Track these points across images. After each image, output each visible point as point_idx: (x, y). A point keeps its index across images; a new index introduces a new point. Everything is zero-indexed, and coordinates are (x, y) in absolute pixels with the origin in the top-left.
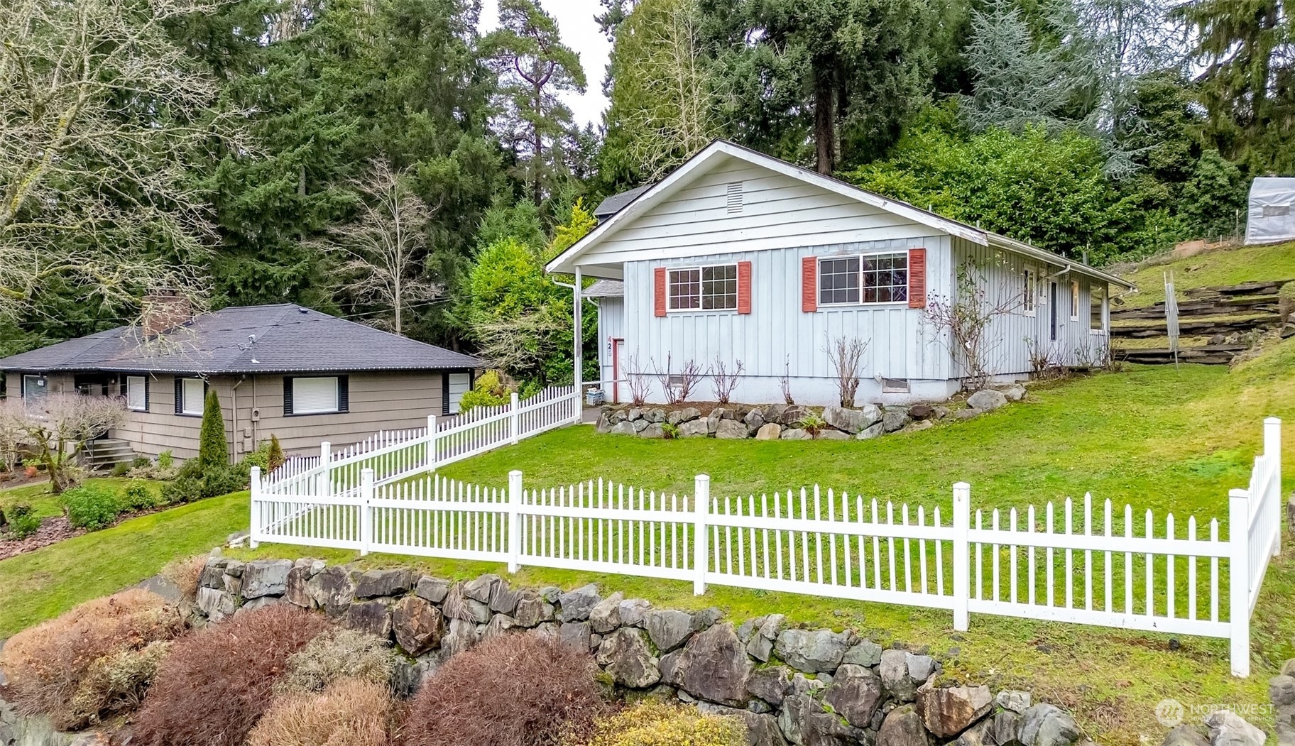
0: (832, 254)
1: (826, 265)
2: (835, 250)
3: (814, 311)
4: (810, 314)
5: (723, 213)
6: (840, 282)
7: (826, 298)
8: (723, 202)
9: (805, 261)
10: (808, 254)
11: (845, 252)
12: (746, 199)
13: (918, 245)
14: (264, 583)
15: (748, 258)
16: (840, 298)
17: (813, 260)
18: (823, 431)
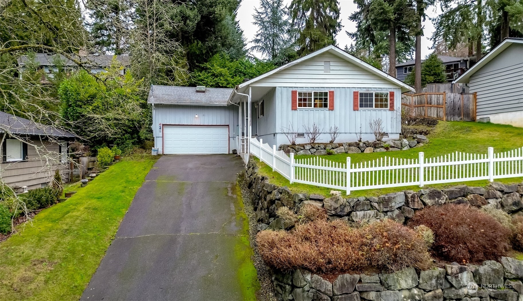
0: (363, 91)
1: (361, 94)
2: (365, 89)
3: (358, 110)
4: (356, 111)
5: (322, 72)
6: (366, 100)
7: (361, 106)
8: (322, 68)
9: (354, 93)
10: (356, 90)
11: (368, 91)
12: (332, 68)
13: (392, 90)
14: (397, 202)
15: (332, 90)
16: (366, 106)
17: (358, 92)
18: (390, 149)
